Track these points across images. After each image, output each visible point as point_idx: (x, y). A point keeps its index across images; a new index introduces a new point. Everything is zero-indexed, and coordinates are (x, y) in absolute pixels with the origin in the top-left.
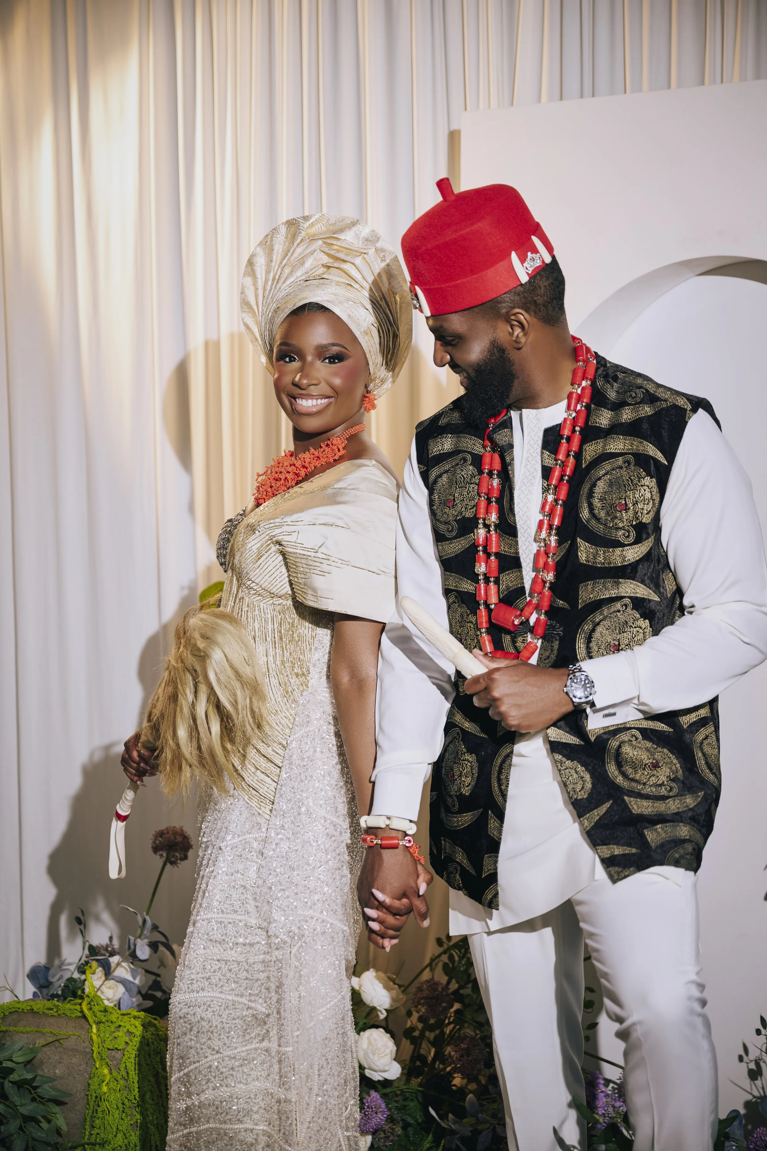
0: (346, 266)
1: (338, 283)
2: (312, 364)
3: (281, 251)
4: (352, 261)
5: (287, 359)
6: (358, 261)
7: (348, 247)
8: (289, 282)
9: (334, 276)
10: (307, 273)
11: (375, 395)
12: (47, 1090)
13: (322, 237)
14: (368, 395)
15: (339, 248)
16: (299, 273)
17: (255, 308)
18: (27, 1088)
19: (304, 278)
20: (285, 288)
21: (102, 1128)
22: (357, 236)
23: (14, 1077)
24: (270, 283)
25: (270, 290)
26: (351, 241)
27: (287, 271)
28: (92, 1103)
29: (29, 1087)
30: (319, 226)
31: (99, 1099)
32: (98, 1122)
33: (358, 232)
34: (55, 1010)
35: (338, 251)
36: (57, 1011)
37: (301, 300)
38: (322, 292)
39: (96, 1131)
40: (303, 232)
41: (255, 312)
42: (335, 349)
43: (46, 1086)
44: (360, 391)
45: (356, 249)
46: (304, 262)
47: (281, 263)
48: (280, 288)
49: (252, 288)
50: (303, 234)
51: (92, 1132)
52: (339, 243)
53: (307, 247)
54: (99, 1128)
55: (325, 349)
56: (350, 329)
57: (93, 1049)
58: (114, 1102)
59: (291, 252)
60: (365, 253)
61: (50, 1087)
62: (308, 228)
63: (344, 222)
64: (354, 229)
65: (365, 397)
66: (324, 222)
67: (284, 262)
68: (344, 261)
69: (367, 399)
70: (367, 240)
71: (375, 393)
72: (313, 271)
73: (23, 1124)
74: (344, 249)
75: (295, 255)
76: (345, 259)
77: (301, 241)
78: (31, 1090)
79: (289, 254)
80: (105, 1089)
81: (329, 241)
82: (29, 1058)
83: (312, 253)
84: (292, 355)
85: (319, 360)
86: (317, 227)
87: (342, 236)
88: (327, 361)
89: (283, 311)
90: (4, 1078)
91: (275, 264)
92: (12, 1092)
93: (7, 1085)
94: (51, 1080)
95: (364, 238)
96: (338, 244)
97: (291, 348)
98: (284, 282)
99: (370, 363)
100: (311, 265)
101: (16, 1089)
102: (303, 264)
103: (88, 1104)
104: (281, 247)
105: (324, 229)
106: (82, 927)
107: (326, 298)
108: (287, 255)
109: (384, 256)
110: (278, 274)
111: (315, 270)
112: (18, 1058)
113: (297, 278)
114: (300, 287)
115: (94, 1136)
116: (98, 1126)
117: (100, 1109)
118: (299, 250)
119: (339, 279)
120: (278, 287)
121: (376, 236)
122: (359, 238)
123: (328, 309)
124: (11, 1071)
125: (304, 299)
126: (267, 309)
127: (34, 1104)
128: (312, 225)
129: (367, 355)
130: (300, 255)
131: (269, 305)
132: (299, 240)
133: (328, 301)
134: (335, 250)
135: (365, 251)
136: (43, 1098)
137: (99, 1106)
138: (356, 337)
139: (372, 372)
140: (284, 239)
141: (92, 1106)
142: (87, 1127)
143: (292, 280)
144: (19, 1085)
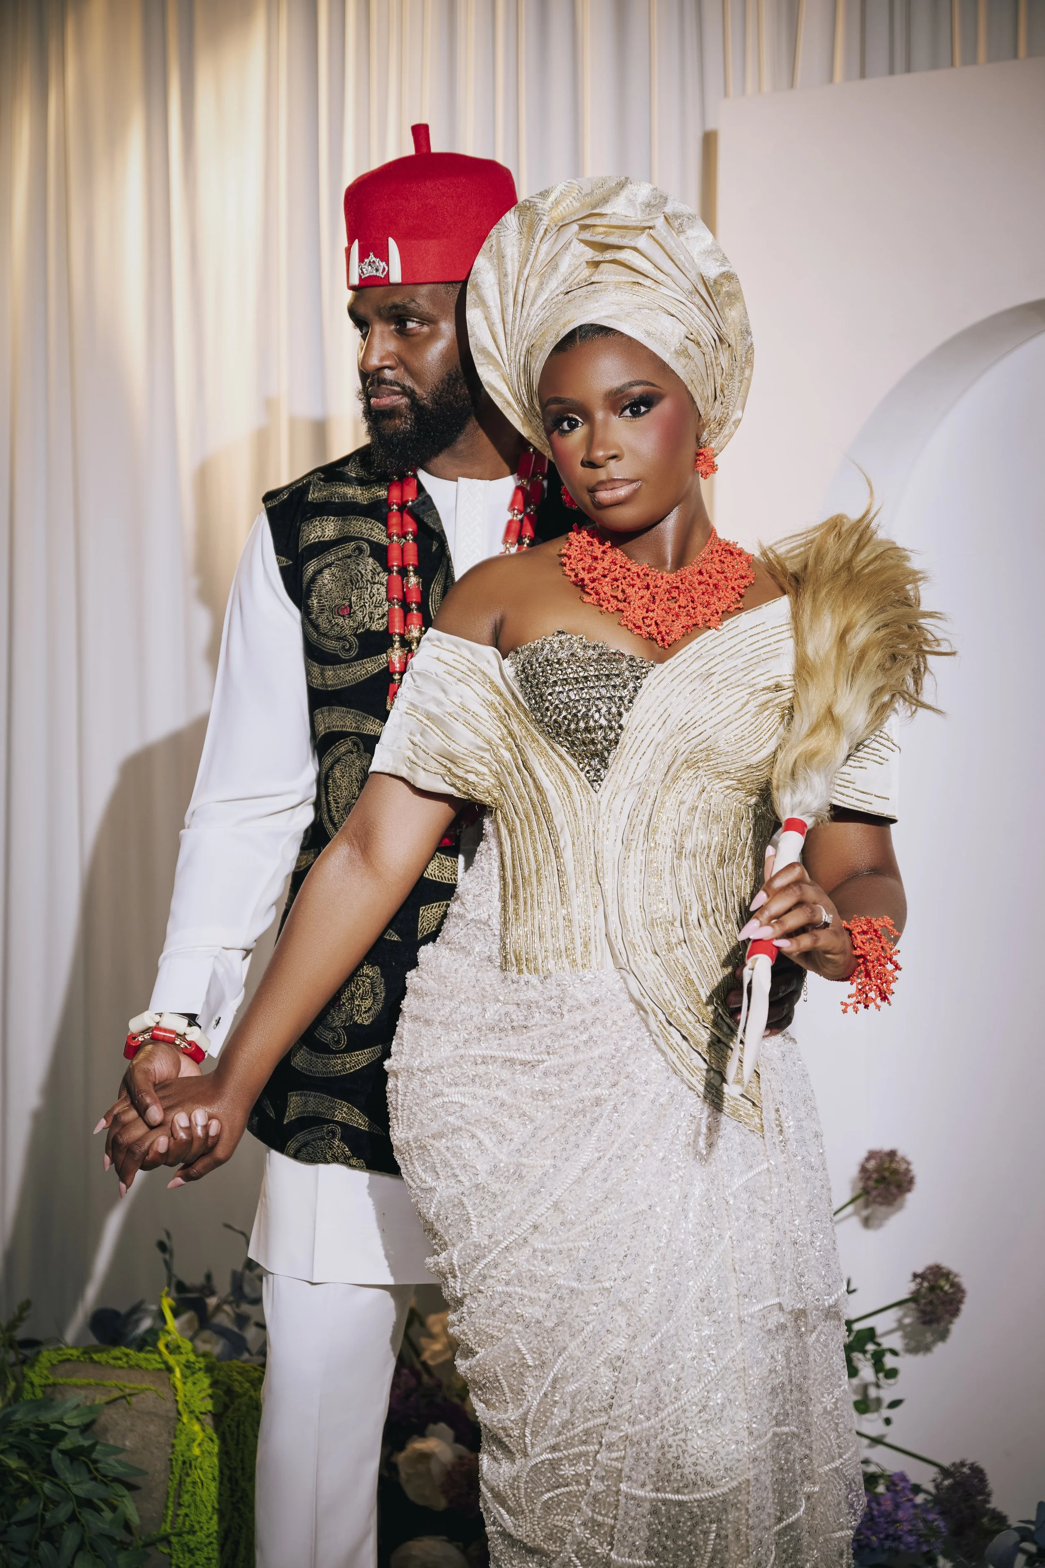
0: (625, 256)
1: (618, 286)
2: (606, 422)
3: (516, 256)
4: (632, 244)
5: (565, 425)
6: (642, 242)
7: (620, 223)
8: (540, 301)
9: (608, 274)
10: (565, 281)
11: (713, 450)
12: (111, 1464)
13: (576, 218)
14: (701, 451)
15: (605, 229)
16: (554, 284)
17: (496, 354)
18: (84, 1462)
19: (562, 289)
20: (536, 313)
21: (193, 1507)
22: (631, 202)
23: (66, 1444)
24: (511, 310)
25: (514, 321)
26: (624, 213)
27: (533, 284)
28: (177, 1470)
29: (86, 1460)
30: (568, 202)
31: (188, 1464)
32: (186, 1498)
33: (631, 197)
34: (125, 1360)
35: (606, 234)
36: (127, 1362)
37: (565, 325)
38: (596, 305)
39: (182, 1512)
40: (545, 218)
41: (497, 362)
42: (637, 390)
43: (111, 1460)
44: (690, 449)
45: (634, 224)
46: (557, 265)
47: (520, 273)
48: (528, 315)
49: (484, 324)
50: (546, 220)
51: (179, 1512)
52: (605, 221)
53: (556, 240)
54: (189, 1506)
55: (619, 396)
56: (651, 352)
57: (178, 1398)
58: (210, 1470)
59: (533, 254)
60: (650, 228)
61: (116, 1461)
62: (551, 209)
63: (605, 188)
64: (624, 193)
65: (699, 454)
66: (574, 195)
67: (526, 273)
68: (620, 248)
69: (701, 457)
70: (648, 205)
71: (712, 445)
72: (575, 275)
73: (77, 1509)
74: (615, 230)
75: (541, 257)
76: (621, 244)
77: (545, 233)
78: (89, 1463)
79: (532, 258)
80: (197, 1451)
81: (588, 222)
82: (86, 1420)
83: (566, 246)
84: (570, 415)
85: (615, 414)
86: (565, 205)
87: (607, 209)
88: (627, 412)
89: (541, 349)
90: (51, 1447)
91: (511, 279)
92: (62, 1466)
93: (55, 1455)
94: (118, 1450)
95: (643, 203)
96: (605, 223)
97: (567, 406)
98: (532, 304)
99: (697, 399)
100: (570, 266)
101: (68, 1462)
102: (555, 268)
103: (173, 1473)
104: (515, 249)
105: (577, 204)
106: (167, 1256)
107: (603, 313)
108: (528, 260)
109: (681, 224)
110: (521, 292)
111: (577, 272)
112: (72, 1419)
113: (552, 292)
114: (559, 306)
115: (181, 1518)
116: (187, 1504)
117: (188, 1480)
118: (544, 248)
119: (618, 278)
120: (525, 314)
121: (661, 196)
122: (634, 206)
123: (611, 329)
124: (62, 1435)
125: (569, 322)
126: (515, 352)
127: (93, 1483)
128: (557, 203)
129: (689, 388)
130: (547, 254)
131: (517, 345)
132: (542, 232)
133: (608, 317)
134: (601, 234)
135: (650, 224)
136: (105, 1476)
137: (188, 1475)
138: (665, 363)
139: (702, 412)
140: (518, 236)
141: (177, 1475)
142: (170, 1504)
143: (545, 297)
144: (74, 1455)
